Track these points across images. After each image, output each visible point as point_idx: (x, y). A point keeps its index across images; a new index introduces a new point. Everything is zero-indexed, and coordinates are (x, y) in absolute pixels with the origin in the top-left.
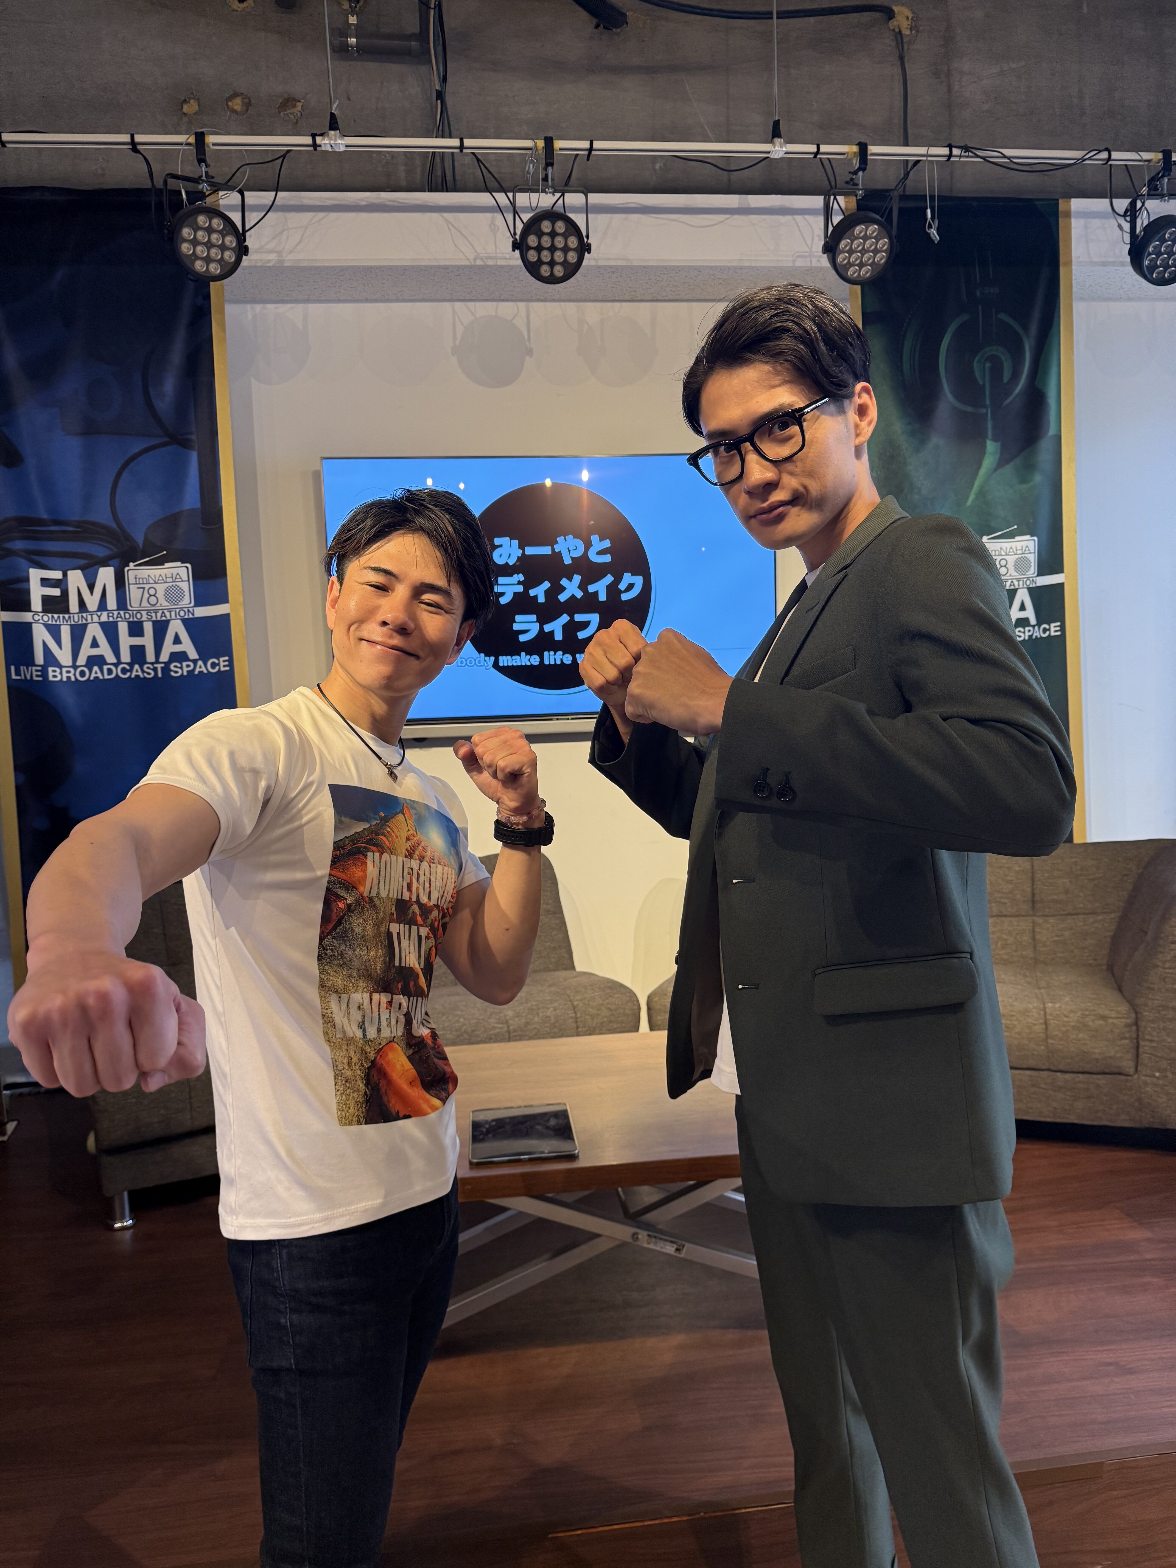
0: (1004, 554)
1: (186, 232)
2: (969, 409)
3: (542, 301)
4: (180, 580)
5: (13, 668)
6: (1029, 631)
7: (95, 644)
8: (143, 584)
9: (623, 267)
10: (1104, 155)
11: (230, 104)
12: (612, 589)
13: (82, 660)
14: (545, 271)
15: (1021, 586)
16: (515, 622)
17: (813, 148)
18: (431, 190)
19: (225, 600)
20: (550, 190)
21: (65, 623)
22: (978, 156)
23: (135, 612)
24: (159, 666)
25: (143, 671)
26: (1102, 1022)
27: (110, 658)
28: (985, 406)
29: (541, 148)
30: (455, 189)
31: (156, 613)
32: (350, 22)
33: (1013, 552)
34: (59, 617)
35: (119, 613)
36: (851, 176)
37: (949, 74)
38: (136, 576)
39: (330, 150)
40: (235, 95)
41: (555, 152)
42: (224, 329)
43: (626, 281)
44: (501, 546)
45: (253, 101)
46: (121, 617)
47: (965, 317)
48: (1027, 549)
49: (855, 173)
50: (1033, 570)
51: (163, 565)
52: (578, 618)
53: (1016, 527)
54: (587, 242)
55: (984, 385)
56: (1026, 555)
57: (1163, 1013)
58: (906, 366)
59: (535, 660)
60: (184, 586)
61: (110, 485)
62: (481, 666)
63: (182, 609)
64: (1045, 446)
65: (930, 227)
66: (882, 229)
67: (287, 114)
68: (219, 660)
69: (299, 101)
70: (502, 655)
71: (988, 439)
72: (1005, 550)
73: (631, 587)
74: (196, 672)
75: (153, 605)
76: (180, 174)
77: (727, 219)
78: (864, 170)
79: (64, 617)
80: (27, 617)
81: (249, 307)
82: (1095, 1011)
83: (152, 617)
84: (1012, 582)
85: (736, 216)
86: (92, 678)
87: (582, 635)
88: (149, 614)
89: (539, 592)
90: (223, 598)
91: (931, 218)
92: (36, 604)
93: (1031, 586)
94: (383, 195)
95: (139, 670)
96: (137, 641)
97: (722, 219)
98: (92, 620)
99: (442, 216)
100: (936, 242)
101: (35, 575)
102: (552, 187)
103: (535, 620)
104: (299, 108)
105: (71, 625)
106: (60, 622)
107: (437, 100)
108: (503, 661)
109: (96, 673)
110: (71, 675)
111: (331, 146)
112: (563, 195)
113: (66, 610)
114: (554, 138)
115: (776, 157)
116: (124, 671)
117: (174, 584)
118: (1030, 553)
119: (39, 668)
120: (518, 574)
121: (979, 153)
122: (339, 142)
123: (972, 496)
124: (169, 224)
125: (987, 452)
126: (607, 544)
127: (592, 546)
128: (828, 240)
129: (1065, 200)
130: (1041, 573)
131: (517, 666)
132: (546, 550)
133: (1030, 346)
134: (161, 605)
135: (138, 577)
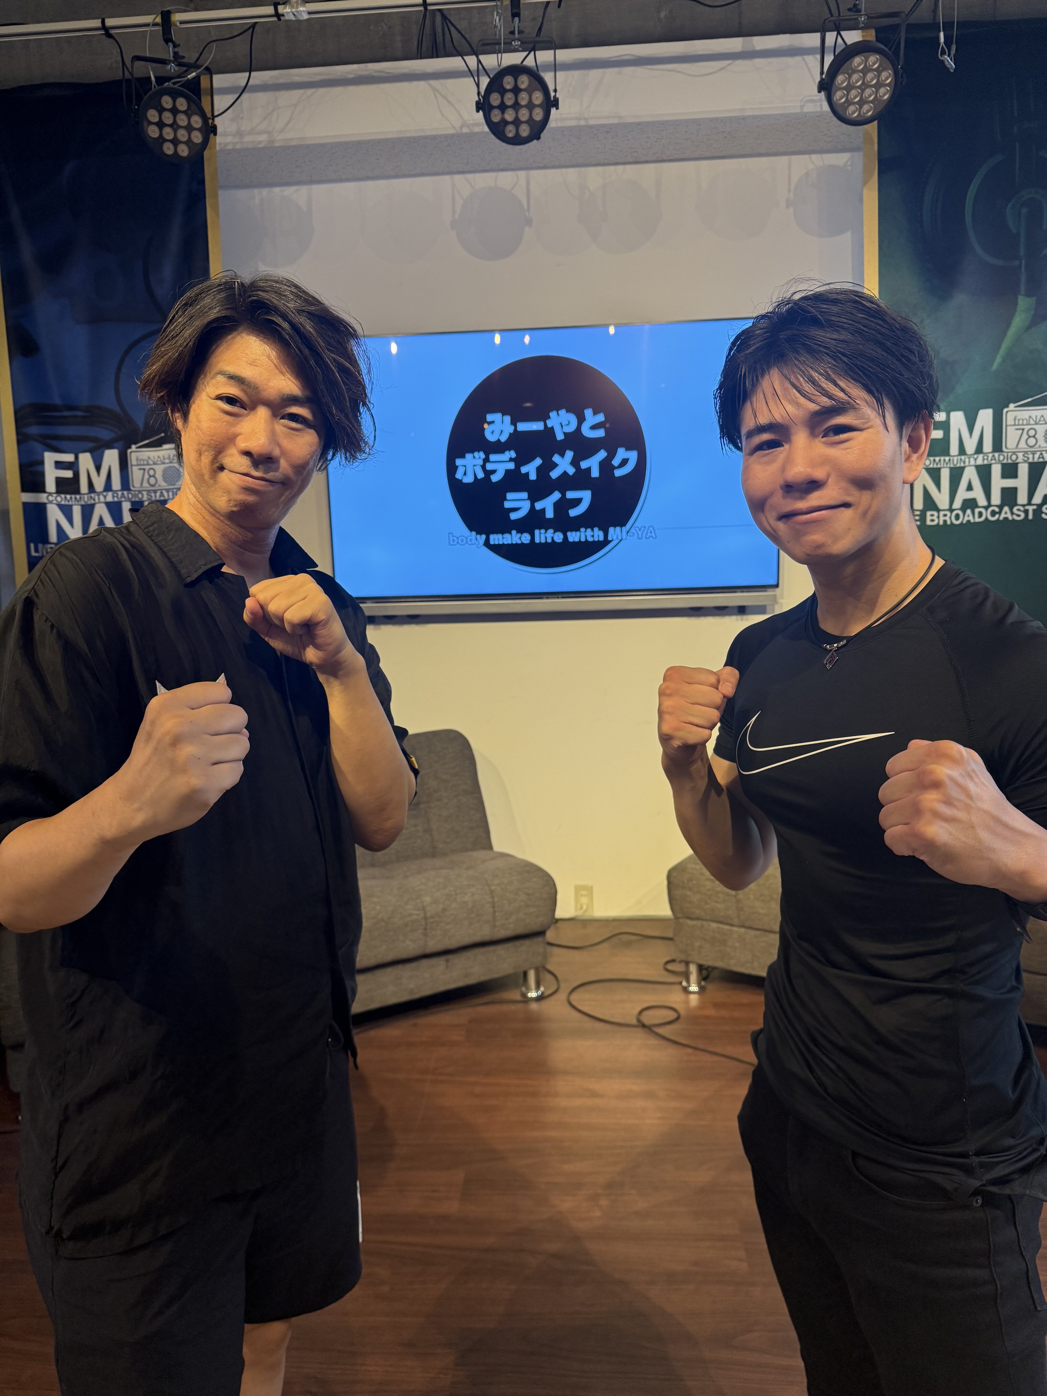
0: (1034, 423)
1: (153, 115)
2: (1000, 262)
5: (32, 545)
7: (101, 520)
8: (144, 465)
9: (616, 126)
12: (606, 466)
14: (510, 131)
16: (506, 500)
20: (516, 43)
21: (77, 503)
23: (137, 492)
28: (1018, 258)
31: (155, 493)
33: (1044, 420)
34: (71, 498)
35: (123, 494)
36: (854, 1)
38: (137, 457)
39: (294, 18)
42: (218, 213)
43: (623, 141)
44: (493, 422)
46: (124, 497)
47: (998, 159)
51: (161, 446)
52: (570, 495)
54: (555, 96)
55: (1018, 233)
58: (926, 217)
59: (526, 538)
61: (114, 373)
62: (472, 544)
65: (943, 52)
66: (884, 59)
70: (493, 533)
72: (1035, 419)
73: (624, 462)
75: (153, 486)
76: (148, 56)
79: (75, 498)
80: (44, 498)
84: (1041, 454)
87: (573, 513)
88: (149, 494)
89: (531, 469)
91: (944, 43)
92: (51, 486)
94: (371, 66)
97: (723, 66)
98: (99, 500)
100: (953, 69)
101: (50, 458)
102: (519, 40)
103: (527, 498)
105: (82, 506)
106: (72, 502)
108: (494, 539)
111: (294, 15)
112: (533, 52)
113: (77, 491)
117: (171, 465)
120: (510, 451)
122: (301, 9)
123: (998, 360)
124: (136, 107)
125: (1018, 309)
126: (601, 418)
127: (585, 420)
128: (824, 76)
131: (508, 545)
132: (539, 426)
134: (159, 486)
135: (140, 458)
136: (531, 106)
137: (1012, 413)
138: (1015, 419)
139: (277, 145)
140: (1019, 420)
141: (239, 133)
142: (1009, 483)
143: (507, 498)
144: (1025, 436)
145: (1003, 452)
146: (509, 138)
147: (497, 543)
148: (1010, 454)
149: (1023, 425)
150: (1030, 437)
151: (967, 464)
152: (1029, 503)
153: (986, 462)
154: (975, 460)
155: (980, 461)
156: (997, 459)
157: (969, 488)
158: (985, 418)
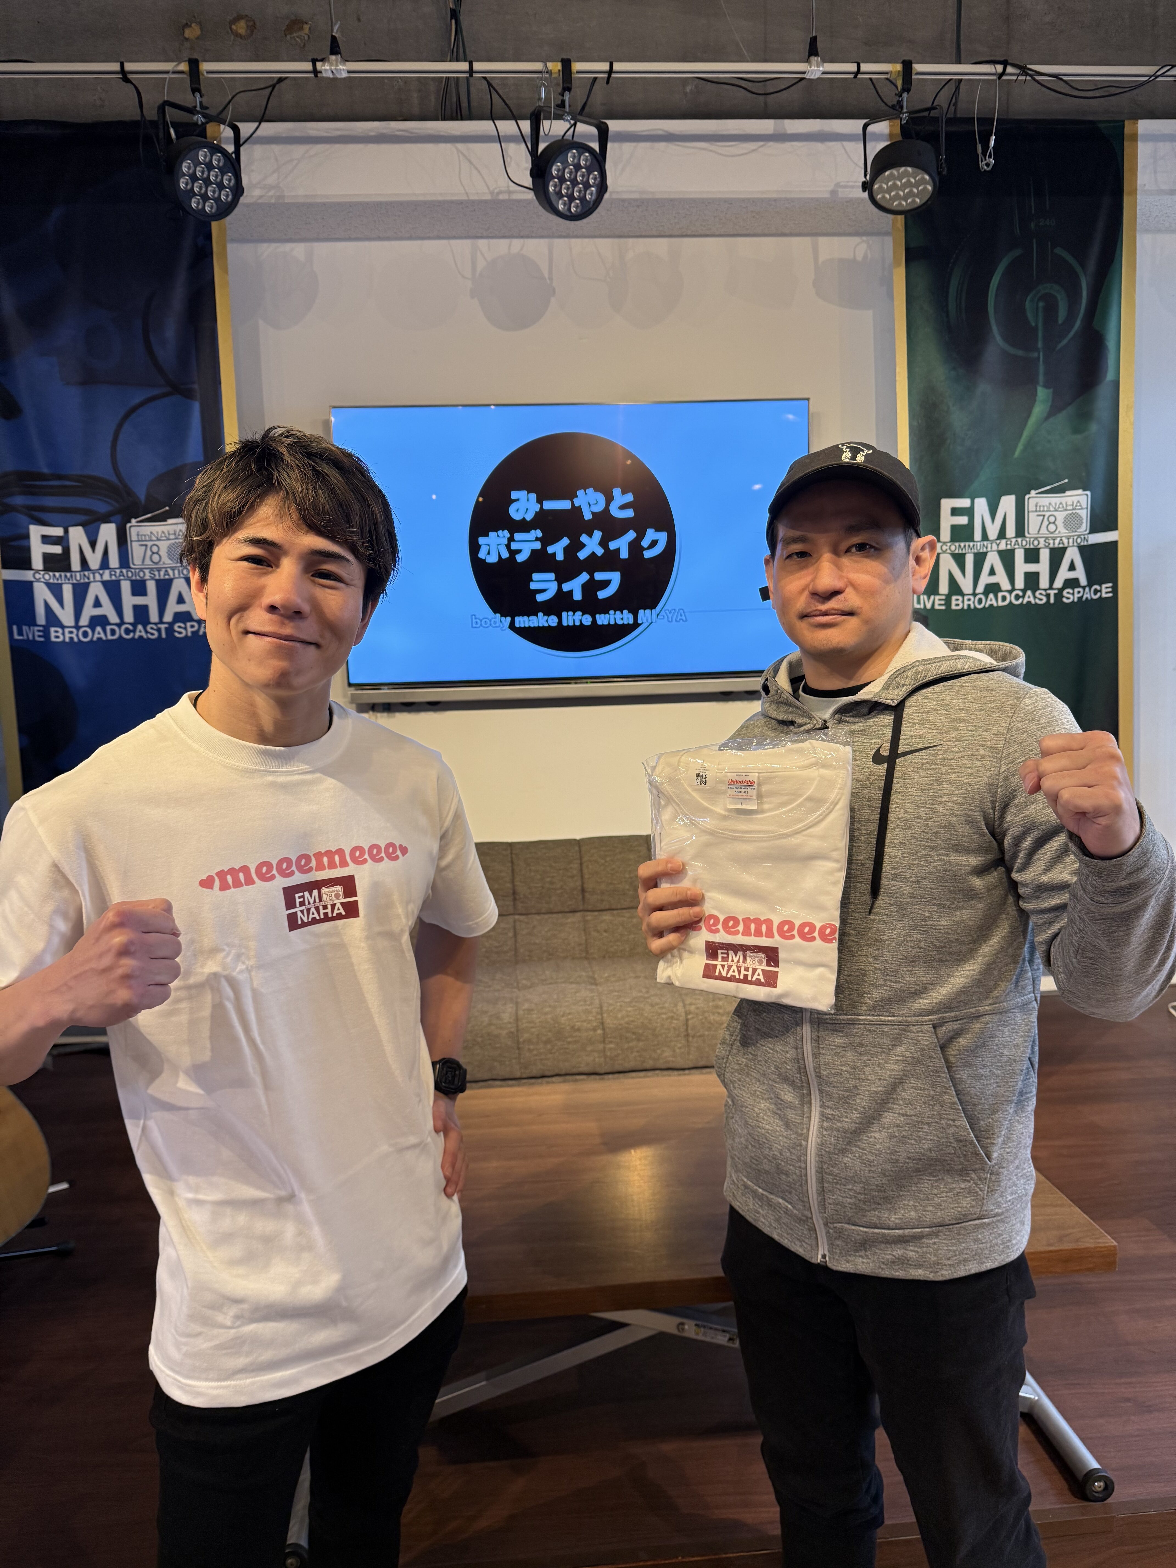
0: (1054, 510)
1: (185, 166)
2: (1020, 353)
3: (564, 237)
5: (15, 628)
6: (1079, 592)
7: (97, 604)
8: (146, 541)
9: (648, 200)
11: (234, 27)
12: (635, 547)
13: (84, 621)
15: (1071, 544)
16: (532, 581)
17: (853, 67)
18: (444, 119)
21: (67, 581)
23: (137, 571)
24: (163, 627)
25: (147, 632)
27: (113, 618)
28: (1037, 350)
29: (558, 71)
30: (470, 118)
31: (159, 571)
33: (1063, 507)
34: (60, 576)
36: (895, 97)
38: (138, 532)
39: (331, 76)
40: (239, 18)
41: (573, 76)
42: (225, 270)
44: (518, 500)
45: (258, 24)
46: (124, 576)
48: (1078, 504)
49: (899, 94)
50: (1085, 527)
51: (166, 521)
52: (599, 576)
53: (1066, 481)
55: (1037, 326)
56: (1077, 511)
58: (952, 306)
59: (553, 621)
61: (110, 438)
64: (1101, 393)
67: (294, 37)
69: (306, 23)
70: (519, 616)
71: (1039, 385)
72: (1054, 506)
73: (654, 543)
75: (156, 563)
76: (174, 102)
77: (762, 146)
78: (908, 91)
80: (28, 575)
83: (155, 575)
84: (1061, 540)
85: (771, 143)
86: (95, 639)
87: (602, 594)
89: (558, 549)
92: (37, 562)
93: (1082, 544)
94: (394, 124)
95: (143, 631)
96: (140, 600)
97: (755, 147)
101: (36, 532)
102: (569, 114)
104: (306, 31)
105: (73, 584)
107: (451, 19)
108: (520, 621)
109: (99, 633)
110: (74, 635)
111: (332, 72)
113: (68, 568)
114: (571, 60)
115: (812, 77)
116: (127, 631)
117: (178, 541)
118: (1082, 508)
119: (41, 628)
122: (341, 67)
123: (1020, 447)
125: (1037, 399)
126: (629, 497)
127: (613, 499)
128: (867, 175)
129: (1131, 121)
130: (1094, 530)
131: (534, 628)
132: (565, 505)
133: (1087, 284)
134: (164, 563)
135: (141, 533)
136: (587, 185)
137: (1035, 500)
138: (1036, 506)
142: (1032, 568)
143: (533, 579)
144: (1046, 523)
145: (1025, 537)
146: (562, 213)
147: (523, 626)
148: (1032, 540)
149: (1043, 511)
150: (1050, 523)
151: (989, 549)
152: (1051, 588)
153: (1009, 547)
154: (998, 545)
155: (1003, 546)
156: (1020, 544)
157: (992, 572)
158: (1008, 503)
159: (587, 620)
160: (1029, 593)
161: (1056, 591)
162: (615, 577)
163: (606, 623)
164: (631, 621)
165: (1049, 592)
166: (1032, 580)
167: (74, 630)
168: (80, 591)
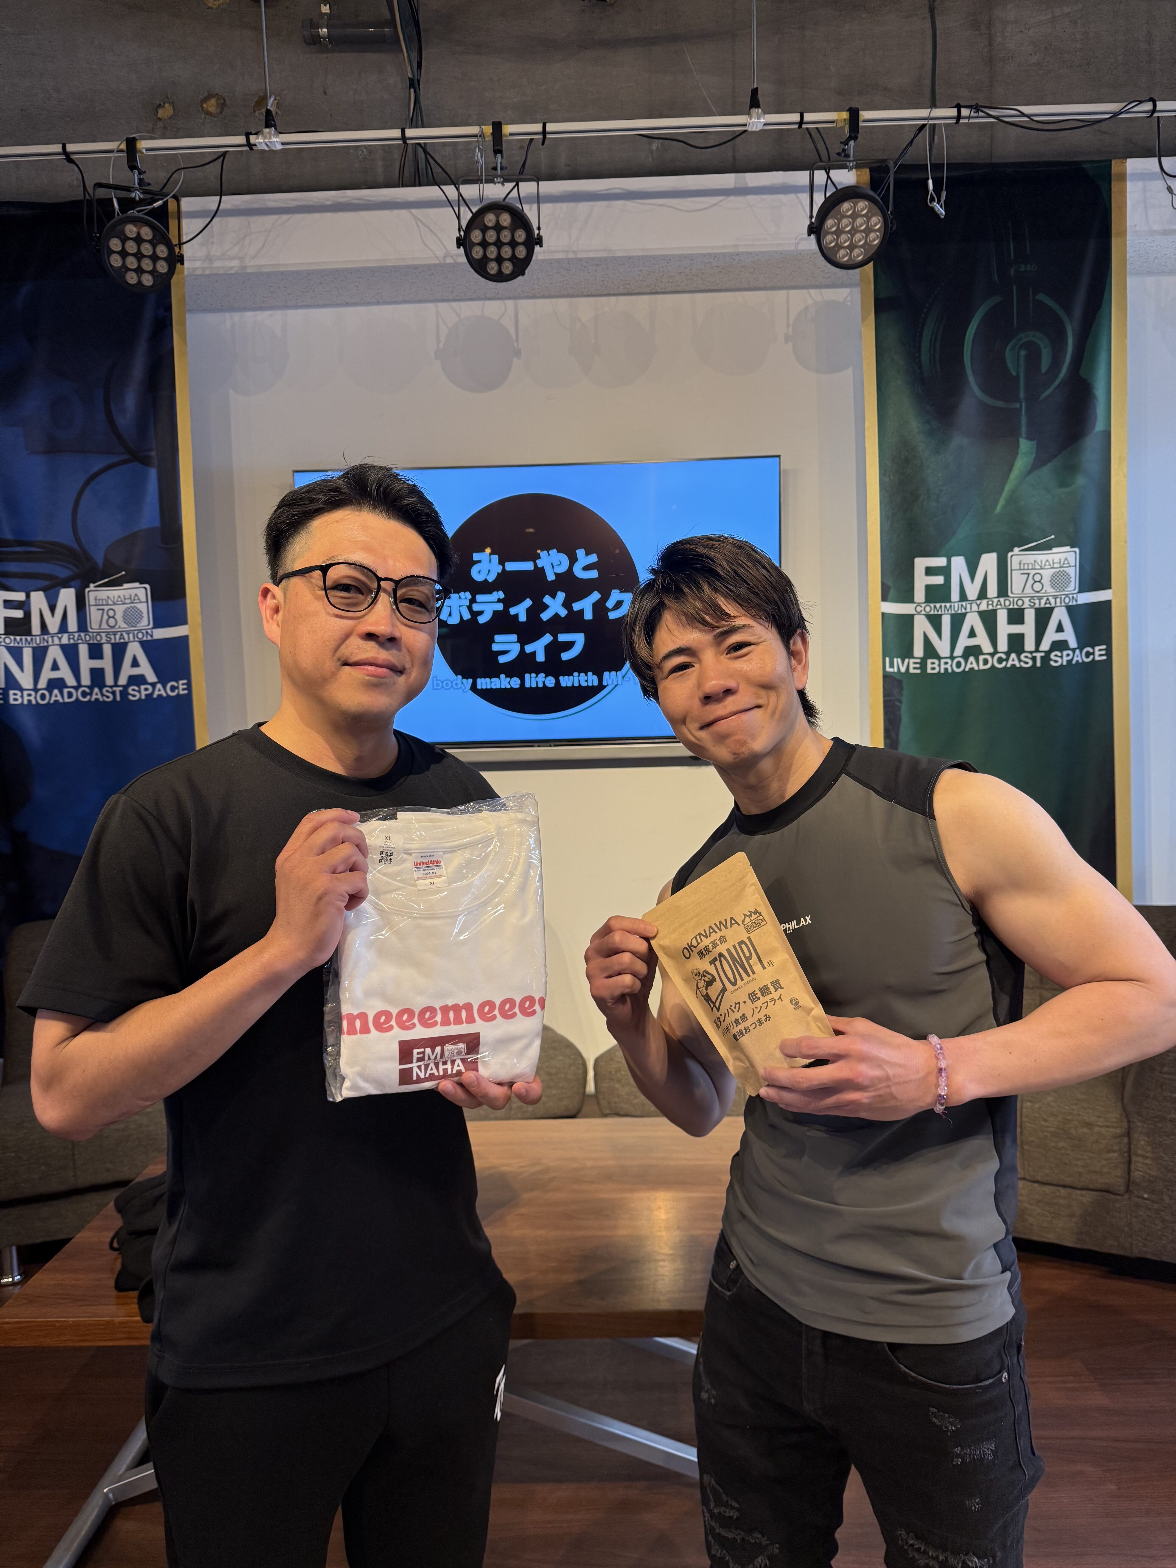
0: (1039, 567)
1: (115, 244)
2: (1000, 404)
3: (531, 298)
4: (138, 601)
6: (1068, 655)
8: (103, 605)
9: (606, 259)
10: (1148, 106)
11: (205, 105)
12: (600, 608)
13: (42, 683)
14: (493, 268)
15: (1058, 604)
16: (494, 642)
17: (796, 117)
19: (183, 621)
20: (499, 180)
21: (27, 645)
22: (990, 116)
23: (95, 634)
24: (118, 689)
25: (103, 695)
26: (1085, 1130)
27: (71, 681)
28: (1018, 400)
29: (490, 134)
31: (115, 635)
32: (323, 11)
33: (1050, 565)
34: (21, 639)
35: (80, 636)
36: (842, 146)
37: (990, 24)
38: (96, 597)
39: (267, 149)
40: (210, 96)
41: (504, 138)
42: (185, 342)
43: (614, 274)
44: (479, 562)
45: (228, 102)
46: (82, 640)
47: (996, 300)
48: (1066, 562)
49: (846, 143)
50: (1073, 586)
51: (121, 585)
52: (563, 637)
53: (1053, 537)
54: (538, 234)
55: (1018, 375)
56: (1065, 569)
57: (1160, 1125)
58: (925, 358)
59: (515, 683)
60: (143, 607)
61: (71, 505)
62: (458, 689)
63: (140, 631)
64: (1090, 444)
65: (932, 200)
66: (873, 205)
68: (178, 683)
70: (481, 678)
71: (1022, 437)
72: (1040, 564)
73: (619, 604)
74: (155, 696)
75: (112, 627)
76: (111, 183)
77: (722, 201)
78: (855, 138)
79: (26, 640)
81: (227, 315)
82: (1079, 1115)
83: (110, 639)
84: (1048, 599)
85: (731, 198)
86: (52, 701)
87: (566, 656)
88: (109, 636)
89: (521, 611)
90: (182, 620)
91: (933, 190)
93: (1070, 604)
94: (349, 193)
95: (99, 693)
96: (96, 664)
97: (715, 202)
98: (53, 641)
99: (411, 213)
100: (943, 217)
102: (501, 176)
103: (516, 640)
105: (33, 648)
106: (22, 644)
107: (410, 88)
108: (482, 683)
109: (56, 696)
110: (32, 698)
111: (267, 145)
112: (517, 185)
113: (28, 632)
114: (502, 123)
115: (754, 129)
116: (84, 694)
117: (132, 605)
118: (1070, 566)
119: (1, 691)
120: (498, 591)
121: (991, 112)
122: (274, 139)
123: (1002, 502)
124: (98, 235)
125: (1020, 452)
126: (593, 558)
127: (577, 560)
128: (813, 220)
129: (1119, 161)
130: (1084, 588)
131: (496, 689)
132: (528, 566)
133: (1073, 331)
134: (120, 627)
135: (98, 598)
136: (513, 244)
137: (1017, 558)
138: (1020, 564)
139: (249, 271)
140: (1024, 564)
141: (209, 258)
142: (1016, 629)
143: (496, 641)
144: (1030, 581)
145: (1009, 597)
146: (493, 275)
147: (484, 688)
148: (1016, 599)
149: (1028, 569)
150: (1035, 582)
151: (968, 610)
152: (1037, 650)
153: (990, 607)
154: (978, 606)
155: (984, 606)
156: (1003, 604)
157: (972, 634)
158: (988, 562)
159: (550, 682)
160: (1013, 656)
161: (1043, 654)
162: (579, 639)
163: (570, 685)
164: (596, 683)
165: (1034, 654)
166: (1016, 642)
167: (33, 693)
168: (39, 655)
